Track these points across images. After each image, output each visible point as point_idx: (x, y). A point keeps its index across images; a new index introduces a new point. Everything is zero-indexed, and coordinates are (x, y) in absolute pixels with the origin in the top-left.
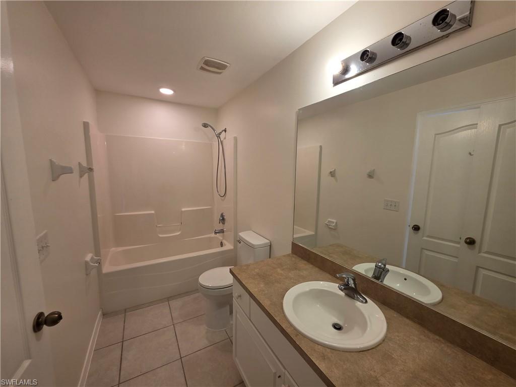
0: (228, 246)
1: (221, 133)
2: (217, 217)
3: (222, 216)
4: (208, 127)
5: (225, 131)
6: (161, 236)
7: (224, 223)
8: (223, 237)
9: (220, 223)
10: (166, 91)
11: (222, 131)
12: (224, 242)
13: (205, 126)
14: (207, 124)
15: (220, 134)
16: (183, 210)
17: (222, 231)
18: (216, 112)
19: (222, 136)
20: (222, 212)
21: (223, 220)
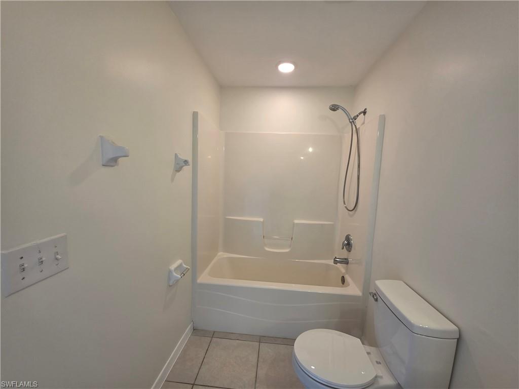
0: (353, 289)
1: (358, 116)
2: (340, 240)
3: (348, 238)
4: (337, 109)
5: (365, 113)
6: (267, 249)
7: (349, 250)
8: (347, 270)
9: (343, 248)
10: (286, 68)
11: (360, 114)
12: (347, 278)
13: (334, 108)
14: (337, 105)
15: (355, 118)
16: (296, 221)
17: (345, 262)
18: (353, 89)
19: (358, 122)
20: (349, 233)
21: (348, 245)
